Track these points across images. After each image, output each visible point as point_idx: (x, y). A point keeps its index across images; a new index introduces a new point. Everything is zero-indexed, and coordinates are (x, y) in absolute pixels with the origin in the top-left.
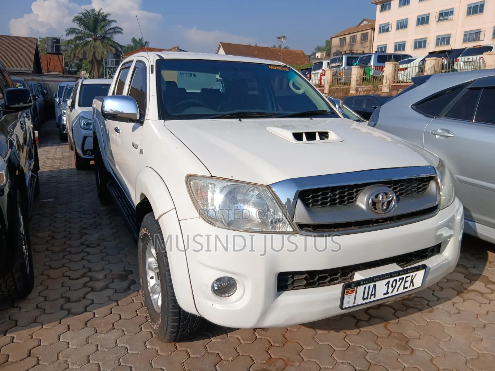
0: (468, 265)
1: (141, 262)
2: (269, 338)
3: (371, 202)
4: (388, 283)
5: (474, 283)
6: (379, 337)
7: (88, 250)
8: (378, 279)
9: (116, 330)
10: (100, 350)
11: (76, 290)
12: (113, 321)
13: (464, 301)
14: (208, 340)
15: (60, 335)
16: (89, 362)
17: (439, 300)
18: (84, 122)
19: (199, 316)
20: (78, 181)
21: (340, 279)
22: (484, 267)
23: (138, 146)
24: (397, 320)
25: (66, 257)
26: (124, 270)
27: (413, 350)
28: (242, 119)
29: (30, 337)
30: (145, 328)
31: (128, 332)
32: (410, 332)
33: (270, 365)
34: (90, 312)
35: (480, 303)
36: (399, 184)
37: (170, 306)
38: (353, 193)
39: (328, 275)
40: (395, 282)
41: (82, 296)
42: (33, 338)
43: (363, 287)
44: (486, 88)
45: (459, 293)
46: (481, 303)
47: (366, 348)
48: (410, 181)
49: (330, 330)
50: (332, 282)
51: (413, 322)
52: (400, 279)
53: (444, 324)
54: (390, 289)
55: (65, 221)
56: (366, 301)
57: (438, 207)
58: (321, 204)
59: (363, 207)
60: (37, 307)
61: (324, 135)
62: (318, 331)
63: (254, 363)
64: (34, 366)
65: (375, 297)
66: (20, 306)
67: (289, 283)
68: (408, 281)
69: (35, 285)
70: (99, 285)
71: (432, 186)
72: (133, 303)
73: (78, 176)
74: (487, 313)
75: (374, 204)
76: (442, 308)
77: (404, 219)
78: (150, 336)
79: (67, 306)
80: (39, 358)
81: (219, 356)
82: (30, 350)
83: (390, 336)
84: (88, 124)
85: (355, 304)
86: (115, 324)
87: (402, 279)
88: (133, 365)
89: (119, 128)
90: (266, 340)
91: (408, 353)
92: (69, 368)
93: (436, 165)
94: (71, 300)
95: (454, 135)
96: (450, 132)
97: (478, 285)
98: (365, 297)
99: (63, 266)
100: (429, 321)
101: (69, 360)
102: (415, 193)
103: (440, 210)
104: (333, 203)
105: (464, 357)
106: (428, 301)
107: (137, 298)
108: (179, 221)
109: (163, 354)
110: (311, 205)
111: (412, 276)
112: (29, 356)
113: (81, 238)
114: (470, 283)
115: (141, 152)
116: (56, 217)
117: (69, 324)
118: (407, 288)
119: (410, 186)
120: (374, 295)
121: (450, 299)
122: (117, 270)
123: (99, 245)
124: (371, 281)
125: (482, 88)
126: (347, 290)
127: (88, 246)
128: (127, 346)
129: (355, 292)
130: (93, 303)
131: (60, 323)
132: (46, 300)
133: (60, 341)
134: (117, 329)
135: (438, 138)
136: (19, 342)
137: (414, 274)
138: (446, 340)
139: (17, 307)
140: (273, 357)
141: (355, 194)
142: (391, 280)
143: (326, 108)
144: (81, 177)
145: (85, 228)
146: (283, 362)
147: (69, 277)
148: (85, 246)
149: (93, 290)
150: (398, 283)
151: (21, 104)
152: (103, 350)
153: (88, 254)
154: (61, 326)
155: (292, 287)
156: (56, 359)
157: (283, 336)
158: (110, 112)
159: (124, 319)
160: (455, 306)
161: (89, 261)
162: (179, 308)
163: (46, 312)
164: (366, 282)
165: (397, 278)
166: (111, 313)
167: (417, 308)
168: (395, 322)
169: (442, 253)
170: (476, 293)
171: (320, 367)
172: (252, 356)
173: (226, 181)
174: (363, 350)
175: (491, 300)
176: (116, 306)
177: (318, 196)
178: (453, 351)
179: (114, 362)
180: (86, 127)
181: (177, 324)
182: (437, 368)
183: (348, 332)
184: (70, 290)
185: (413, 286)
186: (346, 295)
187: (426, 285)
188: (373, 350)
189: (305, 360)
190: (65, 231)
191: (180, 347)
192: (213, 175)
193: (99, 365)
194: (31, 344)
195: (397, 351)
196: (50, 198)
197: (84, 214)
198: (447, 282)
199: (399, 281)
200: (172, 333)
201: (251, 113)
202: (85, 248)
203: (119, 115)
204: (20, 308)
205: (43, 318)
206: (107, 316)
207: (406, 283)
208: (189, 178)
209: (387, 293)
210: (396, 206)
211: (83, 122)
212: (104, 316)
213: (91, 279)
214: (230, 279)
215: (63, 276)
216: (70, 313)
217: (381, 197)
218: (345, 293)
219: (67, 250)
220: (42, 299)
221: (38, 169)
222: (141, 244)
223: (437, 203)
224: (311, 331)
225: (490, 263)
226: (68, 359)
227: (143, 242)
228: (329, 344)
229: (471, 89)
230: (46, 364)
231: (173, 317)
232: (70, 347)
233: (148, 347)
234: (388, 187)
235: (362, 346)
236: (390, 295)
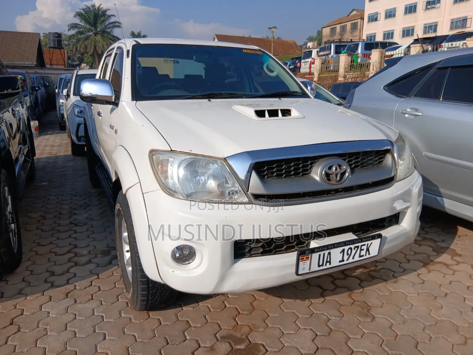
0: (437, 239)
1: (118, 236)
2: (237, 307)
3: (324, 173)
4: (343, 251)
5: (441, 256)
6: (343, 305)
7: (76, 228)
8: (333, 247)
9: (95, 301)
10: (77, 318)
11: (61, 265)
12: (92, 292)
13: (429, 272)
14: (180, 309)
15: (42, 305)
16: (66, 329)
17: (405, 271)
18: (78, 110)
19: (163, 284)
20: (73, 166)
21: (296, 247)
22: (453, 241)
23: (114, 127)
24: (362, 290)
25: (54, 235)
26: (108, 247)
27: (374, 317)
28: (211, 100)
29: (14, 307)
30: (121, 298)
31: (105, 303)
32: (373, 301)
33: (236, 331)
34: (72, 284)
35: (445, 274)
36: (354, 157)
37: (139, 276)
38: (307, 166)
39: (284, 243)
40: (350, 250)
41: (66, 269)
42: (17, 308)
43: (318, 254)
44: (453, 67)
45: (425, 265)
46: (446, 274)
47: (329, 315)
48: (366, 153)
49: (296, 299)
50: (289, 249)
51: (377, 291)
52: (355, 247)
53: (407, 293)
54: (346, 257)
55: (57, 202)
56: (321, 268)
57: (394, 179)
58: (277, 176)
59: (317, 178)
60: (23, 281)
61: (286, 113)
62: (285, 300)
63: (221, 329)
64: (15, 333)
65: (330, 264)
66: (7, 280)
67: (247, 251)
68: (363, 250)
69: (23, 260)
70: (83, 260)
71: (388, 159)
72: (113, 276)
73: (73, 162)
74: (450, 283)
75: (327, 175)
76: (406, 278)
77: (358, 190)
78: (126, 306)
79: (51, 279)
80: (21, 326)
81: (189, 323)
82: (13, 319)
83: (353, 305)
84: (81, 112)
85: (311, 271)
86: (94, 295)
87: (358, 247)
88: (107, 332)
89: (101, 112)
90: (235, 308)
91: (369, 320)
92: (47, 334)
93: (394, 138)
94: (55, 274)
95: (422, 114)
96: (419, 111)
97: (445, 258)
98: (321, 264)
99: (51, 243)
100: (392, 290)
101: (48, 327)
102: (371, 166)
103: (396, 182)
104: (288, 174)
105: (423, 323)
106: (394, 272)
107: (116, 272)
108: (143, 194)
109: (136, 322)
110: (266, 177)
111: (368, 244)
112: (12, 324)
113: (70, 218)
114: (437, 255)
115: (116, 132)
116: (49, 199)
117: (51, 295)
118: (363, 256)
119: (365, 158)
120: (330, 262)
121: (415, 271)
122: (101, 246)
123: (86, 224)
124: (326, 249)
125: (449, 67)
126: (301, 257)
127: (76, 225)
128: (103, 315)
129: (310, 259)
130: (75, 276)
131: (43, 295)
132: (32, 274)
133: (41, 310)
134: (95, 300)
135: (408, 117)
136: (3, 311)
137: (369, 242)
138: (407, 308)
139: (5, 280)
140: (239, 323)
141: (310, 166)
142: (346, 248)
143: (297, 89)
144: (76, 163)
145: (75, 209)
146: (248, 328)
147: (56, 253)
148: (73, 225)
149: (76, 264)
150: (354, 252)
151: (10, 91)
152: (81, 319)
153: (76, 232)
154: (43, 297)
155: (250, 254)
156: (37, 327)
157: (251, 304)
159: (103, 291)
160: (419, 276)
161: (75, 238)
162: (148, 278)
163: (31, 285)
164: (320, 249)
165: (352, 246)
166: (91, 285)
167: (382, 279)
168: (359, 292)
169: (400, 224)
170: (442, 265)
171: (283, 333)
172: (219, 322)
173: (184, 155)
174: (326, 317)
175: (455, 271)
176: (96, 279)
177: (273, 168)
178: (413, 318)
179: (89, 329)
180: (79, 115)
181: (146, 293)
182: (396, 334)
183: (313, 301)
184: (55, 264)
185: (369, 254)
186: (301, 261)
187: (384, 254)
188: (335, 317)
189: (270, 326)
190: (56, 211)
191: (152, 315)
192: (172, 150)
193: (75, 332)
194: (15, 313)
195: (358, 318)
196: (45, 182)
197: (76, 196)
198: (414, 254)
199: (354, 249)
200: (143, 301)
201: (222, 94)
202: (73, 227)
203: (98, 98)
204: (8, 281)
205: (28, 290)
206: (87, 288)
207: (362, 251)
208: (152, 153)
209: (343, 260)
210: (350, 176)
211: (76, 110)
212: (85, 288)
213: (76, 255)
214: (191, 248)
215: (50, 252)
216: (53, 286)
217: (334, 169)
218: (300, 260)
219: (56, 228)
220: (28, 273)
221: (34, 154)
222: (117, 220)
223: (392, 175)
224: (275, 300)
225: (459, 237)
226: (47, 326)
227: (118, 218)
228: (294, 312)
229: (439, 69)
230: (26, 331)
231: (142, 286)
232: (50, 316)
233: (123, 315)
234: (343, 159)
235: (325, 314)
236: (345, 262)
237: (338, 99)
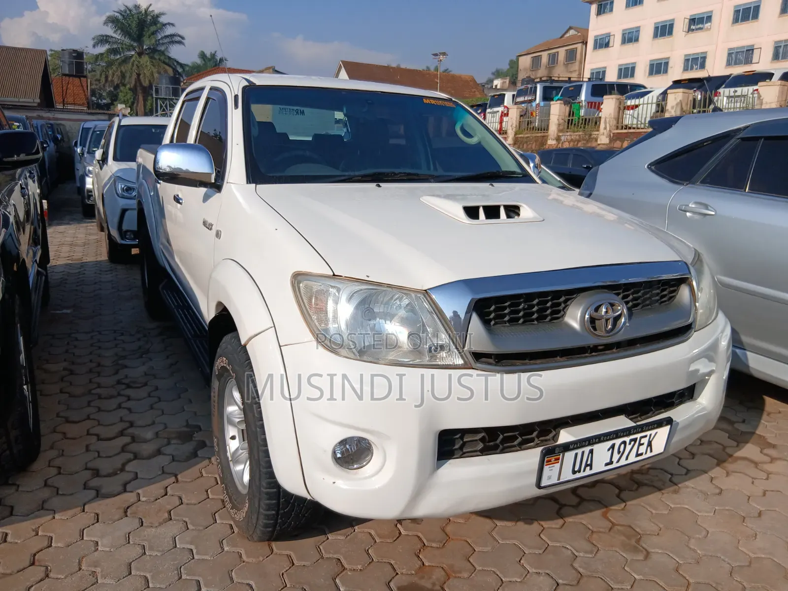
0: (733, 418)
1: (215, 411)
2: (420, 535)
3: (588, 318)
4: (613, 447)
5: (743, 447)
6: (595, 532)
7: (129, 392)
8: (597, 440)
9: (175, 522)
10: (147, 554)
11: (110, 457)
12: (169, 507)
13: (728, 474)
14: (323, 538)
15: (83, 530)
16: (130, 573)
17: (689, 473)
18: (123, 186)
19: (310, 500)
20: (112, 281)
21: (536, 440)
22: (759, 421)
23: (212, 225)
24: (623, 505)
25: (92, 404)
26: (188, 425)
27: (648, 553)
28: (381, 184)
29: (34, 533)
30: (221, 518)
31: (193, 526)
32: (644, 524)
33: (423, 578)
34: (132, 492)
35: (753, 478)
36: (632, 290)
37: (264, 484)
38: (559, 304)
39: (518, 434)
40: (623, 446)
41: (119, 466)
42: (39, 534)
43: (573, 453)
44: (767, 138)
45: (720, 462)
46: (755, 479)
47: (575, 550)
48: (649, 285)
49: (517, 521)
50: (523, 445)
51: (648, 507)
52: (631, 441)
53: (697, 511)
54: (616, 456)
55: (92, 345)
56: (578, 475)
57: (693, 326)
58: (510, 321)
59: (576, 325)
60: (46, 485)
61: (513, 211)
62: (499, 523)
63: (397, 574)
64: (41, 580)
65: (591, 469)
66: (18, 483)
67: (457, 447)
68: (643, 444)
69: (42, 449)
70: (146, 449)
71: (684, 292)
72: (202, 478)
73: (112, 273)
74: (764, 494)
75: (593, 320)
76: (693, 486)
77: (638, 345)
78: (230, 532)
79: (95, 482)
80: (49, 568)
81: (341, 563)
82: (35, 555)
83: (612, 531)
84: (129, 189)
85: (560, 481)
86: (172, 512)
87: (635, 440)
88: (201, 578)
89: (180, 196)
90: (416, 537)
91: (641, 557)
92: (98, 583)
93: (689, 259)
94: (102, 473)
95: (716, 212)
96: (709, 208)
97: (750, 450)
98: (576, 469)
99: (88, 418)
100: (673, 506)
101: (98, 570)
102: (657, 304)
103: (695, 331)
104: (528, 319)
105: (728, 563)
106: (672, 475)
107: (208, 470)
108: (280, 346)
109: (250, 560)
110: (493, 323)
111: (651, 435)
112: (33, 564)
113: (117, 373)
114: (737, 446)
115: (218, 235)
116: (77, 339)
117: (97, 511)
118: (641, 454)
119: (649, 292)
120: (591, 466)
121: (706, 472)
122: (176, 424)
123: (146, 384)
124: (587, 444)
125: (760, 138)
126: (547, 458)
127: (129, 386)
128: (192, 547)
129: (560, 461)
130: (136, 477)
131: (84, 511)
132: (60, 473)
133: (83, 539)
134: (175, 520)
135: (690, 217)
136: (16, 541)
137: (653, 432)
138: (700, 537)
139: (14, 484)
140: (427, 564)
141: (563, 305)
142: (618, 442)
143: (514, 168)
144: (117, 275)
145: (124, 357)
146: (443, 573)
147: (97, 435)
148: (124, 387)
149: (136, 456)
150: (628, 447)
151: (23, 157)
152: (154, 554)
153: (129, 398)
154: (85, 515)
155: (461, 453)
156: (78, 569)
157: (444, 531)
158: (168, 170)
159: (187, 504)
160: (714, 482)
161: (129, 410)
162: (278, 486)
163: (60, 492)
164: (578, 445)
165: (627, 439)
166: (166, 494)
167: (654, 486)
168: (620, 508)
169: (696, 399)
170: (746, 462)
171: (502, 580)
172: (393, 562)
173: (356, 283)
174: (570, 552)
175: (770, 474)
176: (174, 483)
177: (505, 308)
178: (710, 554)
179: (170, 574)
180: (125, 194)
181: (274, 512)
182: (686, 581)
183: (546, 524)
184: (99, 456)
185: (651, 451)
186: (546, 465)
187: (672, 450)
188: (586, 552)
189: (478, 568)
190: (91, 361)
191: (277, 549)
192: (336, 274)
193: (146, 578)
194: (37, 544)
195: (622, 554)
196: (67, 308)
197: (122, 334)
198: (700, 444)
199: (630, 444)
200: (266, 526)
201: (395, 174)
202: (124, 389)
203: (182, 175)
204: (18, 486)
205: (56, 502)
206: (159, 499)
207: (641, 447)
208: (298, 278)
209: (611, 463)
210: (628, 324)
211: (120, 186)
212: (155, 499)
213: (134, 439)
214: (360, 440)
215: (88, 434)
216: (99, 495)
217: (604, 310)
218: (545, 464)
219: (93, 392)
220: (54, 471)
221: (48, 262)
222: (215, 384)
223: (690, 321)
224: (488, 523)
225: (769, 414)
226: (96, 568)
227: (219, 380)
228: (516, 543)
229: (743, 139)
230: (59, 576)
231: (268, 501)
232: (99, 549)
233: (226, 549)
234: (615, 294)
235: (567, 547)
236: (614, 465)
237: (559, 179)
